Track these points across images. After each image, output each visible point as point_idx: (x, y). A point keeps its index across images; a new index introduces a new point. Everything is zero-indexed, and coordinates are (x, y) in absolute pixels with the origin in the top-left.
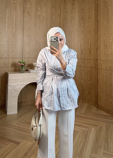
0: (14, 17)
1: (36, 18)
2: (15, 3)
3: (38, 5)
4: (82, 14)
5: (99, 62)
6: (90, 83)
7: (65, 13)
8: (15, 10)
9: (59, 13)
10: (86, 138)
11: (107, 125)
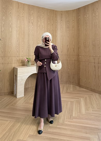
0: (23, 27)
1: (37, 27)
2: (23, 16)
3: (39, 18)
4: (68, 24)
5: (80, 56)
6: (74, 70)
7: (56, 23)
8: (23, 21)
9: (52, 23)
10: (79, 104)
11: (89, 96)
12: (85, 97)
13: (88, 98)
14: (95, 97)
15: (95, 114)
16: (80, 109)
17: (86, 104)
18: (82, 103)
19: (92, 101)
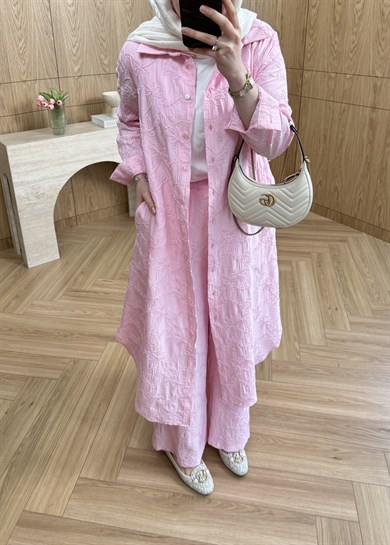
10: (294, 291)
11: (332, 249)
12: (315, 255)
13: (328, 259)
14: (357, 254)
15: (365, 343)
16: (298, 319)
17: (321, 291)
18: (305, 285)
19: (346, 273)
